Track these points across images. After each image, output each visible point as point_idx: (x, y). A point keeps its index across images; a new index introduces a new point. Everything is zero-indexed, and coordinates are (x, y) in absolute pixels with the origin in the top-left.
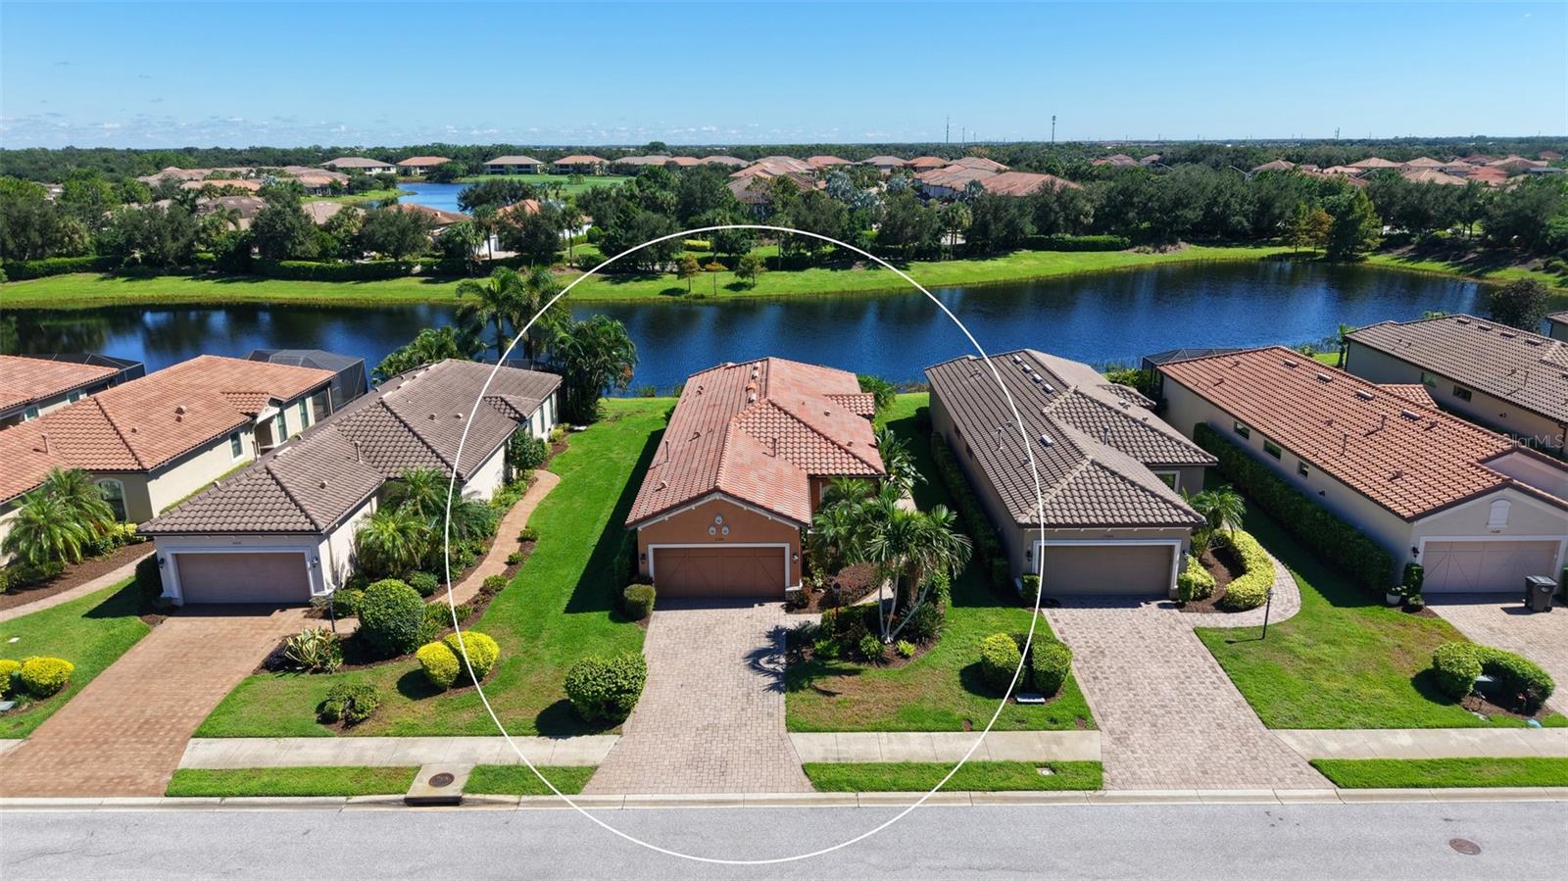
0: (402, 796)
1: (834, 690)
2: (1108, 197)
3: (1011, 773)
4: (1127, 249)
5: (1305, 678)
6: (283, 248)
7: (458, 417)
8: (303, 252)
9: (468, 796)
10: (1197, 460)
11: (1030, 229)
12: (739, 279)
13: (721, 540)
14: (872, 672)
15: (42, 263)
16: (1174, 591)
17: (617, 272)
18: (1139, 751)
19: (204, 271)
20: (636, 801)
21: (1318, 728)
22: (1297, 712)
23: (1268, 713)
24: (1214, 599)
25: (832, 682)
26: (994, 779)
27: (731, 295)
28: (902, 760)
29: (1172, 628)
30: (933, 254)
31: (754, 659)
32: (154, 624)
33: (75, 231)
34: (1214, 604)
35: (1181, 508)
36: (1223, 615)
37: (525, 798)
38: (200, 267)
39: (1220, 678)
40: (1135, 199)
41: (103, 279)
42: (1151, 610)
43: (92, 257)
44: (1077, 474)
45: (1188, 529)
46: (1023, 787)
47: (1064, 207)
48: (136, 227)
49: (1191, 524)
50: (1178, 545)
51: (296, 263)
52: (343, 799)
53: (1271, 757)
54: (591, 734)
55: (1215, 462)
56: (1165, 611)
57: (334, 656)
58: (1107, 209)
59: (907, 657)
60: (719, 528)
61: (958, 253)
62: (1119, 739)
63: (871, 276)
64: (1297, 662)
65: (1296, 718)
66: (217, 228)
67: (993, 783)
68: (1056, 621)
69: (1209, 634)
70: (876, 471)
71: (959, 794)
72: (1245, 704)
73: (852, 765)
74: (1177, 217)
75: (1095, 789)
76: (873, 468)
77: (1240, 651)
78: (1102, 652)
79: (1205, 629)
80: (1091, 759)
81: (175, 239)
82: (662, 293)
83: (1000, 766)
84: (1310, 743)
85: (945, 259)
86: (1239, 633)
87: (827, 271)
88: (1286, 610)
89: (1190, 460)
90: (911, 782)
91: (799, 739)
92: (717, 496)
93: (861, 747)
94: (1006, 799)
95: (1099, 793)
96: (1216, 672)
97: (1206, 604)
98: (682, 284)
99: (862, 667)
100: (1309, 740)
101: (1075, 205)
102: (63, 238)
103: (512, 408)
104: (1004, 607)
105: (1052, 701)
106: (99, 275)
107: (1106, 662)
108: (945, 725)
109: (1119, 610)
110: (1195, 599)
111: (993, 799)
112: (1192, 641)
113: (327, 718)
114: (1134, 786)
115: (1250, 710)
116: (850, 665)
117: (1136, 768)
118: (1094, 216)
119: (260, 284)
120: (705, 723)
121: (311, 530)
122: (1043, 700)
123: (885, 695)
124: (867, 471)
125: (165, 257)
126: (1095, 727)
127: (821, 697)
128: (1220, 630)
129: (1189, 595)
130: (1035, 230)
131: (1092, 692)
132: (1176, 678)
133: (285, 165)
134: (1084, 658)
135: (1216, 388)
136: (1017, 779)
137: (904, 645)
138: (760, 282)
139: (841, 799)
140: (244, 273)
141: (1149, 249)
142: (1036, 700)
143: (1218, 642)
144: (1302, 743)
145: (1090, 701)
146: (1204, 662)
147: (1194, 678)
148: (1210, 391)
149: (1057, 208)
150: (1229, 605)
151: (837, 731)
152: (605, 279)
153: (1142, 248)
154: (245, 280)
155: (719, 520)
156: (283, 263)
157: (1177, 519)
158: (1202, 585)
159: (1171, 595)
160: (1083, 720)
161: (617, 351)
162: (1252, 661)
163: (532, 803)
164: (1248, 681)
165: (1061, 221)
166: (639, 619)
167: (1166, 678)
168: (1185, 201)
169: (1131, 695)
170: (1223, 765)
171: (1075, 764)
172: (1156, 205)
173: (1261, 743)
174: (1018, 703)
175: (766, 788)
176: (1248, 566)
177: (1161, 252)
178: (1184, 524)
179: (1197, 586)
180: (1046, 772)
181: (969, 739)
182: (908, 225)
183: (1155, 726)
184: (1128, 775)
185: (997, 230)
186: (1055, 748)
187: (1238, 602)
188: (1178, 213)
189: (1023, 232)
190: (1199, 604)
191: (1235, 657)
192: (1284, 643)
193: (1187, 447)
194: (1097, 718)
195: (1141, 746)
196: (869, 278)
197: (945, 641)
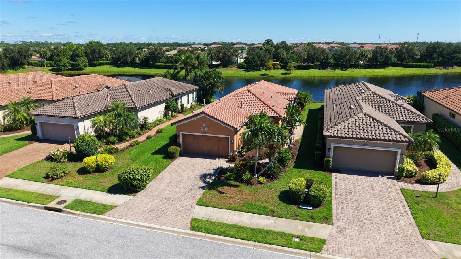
0: (44, 206)
1: (225, 192)
2: (427, 49)
3: (279, 237)
4: (432, 68)
5: (453, 218)
6: (156, 59)
7: (149, 92)
8: (162, 61)
9: (64, 209)
10: (422, 120)
11: (394, 59)
12: (286, 71)
13: (205, 133)
14: (244, 188)
15: (98, 62)
16: (397, 172)
17: (248, 69)
18: (348, 238)
19: (137, 66)
20: (120, 222)
21: (452, 243)
22: (442, 234)
23: (425, 231)
24: (417, 178)
25: (226, 189)
26: (269, 239)
27: (283, 76)
28: (235, 224)
29: (390, 187)
30: (356, 66)
31: (203, 177)
32: (29, 144)
33: (107, 54)
34: (416, 180)
35: (402, 135)
36: (419, 185)
37: (83, 213)
38: (136, 65)
39: (406, 212)
40: (437, 50)
41: (112, 67)
42: (384, 179)
43: (111, 61)
44: (357, 118)
45: (405, 144)
46: (281, 244)
47: (408, 52)
48: (121, 53)
49: (406, 142)
50: (399, 151)
51: (159, 64)
52: (26, 203)
53: (419, 253)
54: (124, 194)
55: (431, 122)
56: (390, 180)
57: (65, 158)
58: (426, 53)
59: (261, 183)
60: (204, 127)
61: (365, 67)
62: (340, 231)
63: (332, 72)
64: (451, 210)
65: (441, 236)
66: (141, 54)
67: (268, 241)
68: (336, 178)
69: (407, 191)
70: (279, 115)
71: (250, 242)
72: (415, 225)
73: (211, 222)
74: (454, 57)
75: (316, 252)
76: (278, 114)
77: (422, 201)
78: (351, 193)
79: (407, 189)
80: (321, 238)
81: (130, 56)
82: (260, 75)
83: (276, 233)
84: (445, 250)
85: (361, 68)
86: (423, 193)
87: (317, 70)
88: (453, 187)
89: (419, 120)
90: (231, 233)
91: (198, 208)
92: (203, 115)
93: (221, 215)
94: (271, 249)
95: (318, 254)
96: (405, 208)
97: (412, 180)
98: (267, 72)
99: (241, 185)
100: (445, 248)
101: (413, 52)
102: (104, 56)
103: (171, 92)
104: (315, 170)
105: (316, 210)
106: (111, 66)
107: (350, 197)
108: (262, 212)
109: (368, 177)
110: (405, 177)
111: (265, 248)
112: (398, 193)
113: (47, 177)
114: (337, 254)
115: (417, 229)
116: (237, 183)
117: (343, 245)
118: (420, 56)
119: (150, 69)
120: (167, 197)
121: (74, 117)
122: (312, 208)
123: (244, 196)
124: (276, 115)
125: (127, 61)
126: (331, 224)
127: (218, 193)
128: (414, 191)
129: (402, 175)
130: (396, 60)
131: (337, 208)
132: (383, 208)
133: (180, 46)
134: (341, 194)
135: (445, 99)
136: (281, 240)
137: (262, 179)
138: (293, 73)
139: (198, 235)
140: (147, 67)
141: (441, 68)
142: (308, 208)
143: (411, 196)
144: (440, 249)
145: (334, 212)
146: (401, 203)
147: (392, 210)
148: (441, 100)
149: (405, 53)
150: (423, 181)
151: (215, 207)
152: (244, 71)
153: (438, 68)
154: (146, 68)
155: (204, 124)
156: (156, 64)
157: (399, 139)
158: (411, 171)
159: (395, 174)
160: (327, 219)
161: (217, 79)
162: (426, 206)
163: (84, 216)
164: (420, 215)
165: (406, 57)
166: (172, 159)
167: (377, 207)
168: (458, 51)
169: (356, 212)
170: (390, 253)
171: (312, 238)
172: (446, 52)
173: (416, 245)
174: (300, 208)
175: (172, 225)
176: (438, 166)
177: (446, 69)
178: (402, 141)
179: (408, 171)
180: (297, 240)
181: (270, 219)
182: (347, 56)
183: (362, 228)
184: (337, 248)
185: (381, 59)
186: (306, 230)
187: (428, 180)
188: (455, 55)
189: (391, 60)
190: (408, 180)
191: (417, 203)
192: (446, 201)
193: (419, 115)
194: (334, 220)
195: (350, 236)
196: (331, 73)
197: (281, 180)
